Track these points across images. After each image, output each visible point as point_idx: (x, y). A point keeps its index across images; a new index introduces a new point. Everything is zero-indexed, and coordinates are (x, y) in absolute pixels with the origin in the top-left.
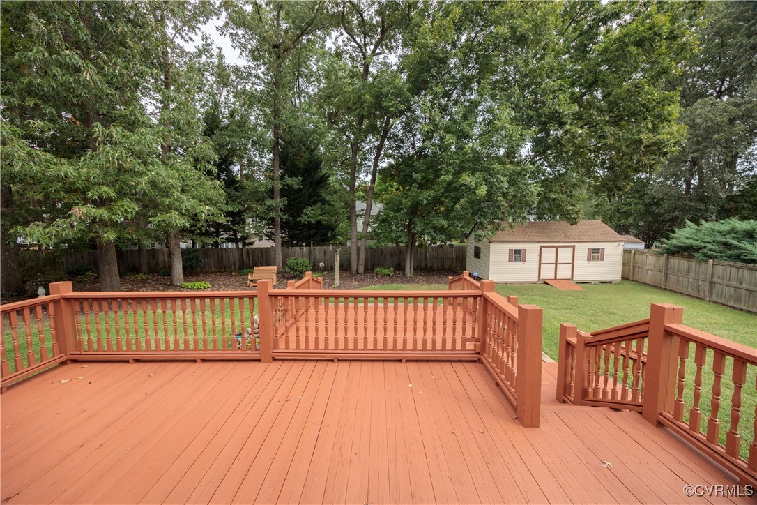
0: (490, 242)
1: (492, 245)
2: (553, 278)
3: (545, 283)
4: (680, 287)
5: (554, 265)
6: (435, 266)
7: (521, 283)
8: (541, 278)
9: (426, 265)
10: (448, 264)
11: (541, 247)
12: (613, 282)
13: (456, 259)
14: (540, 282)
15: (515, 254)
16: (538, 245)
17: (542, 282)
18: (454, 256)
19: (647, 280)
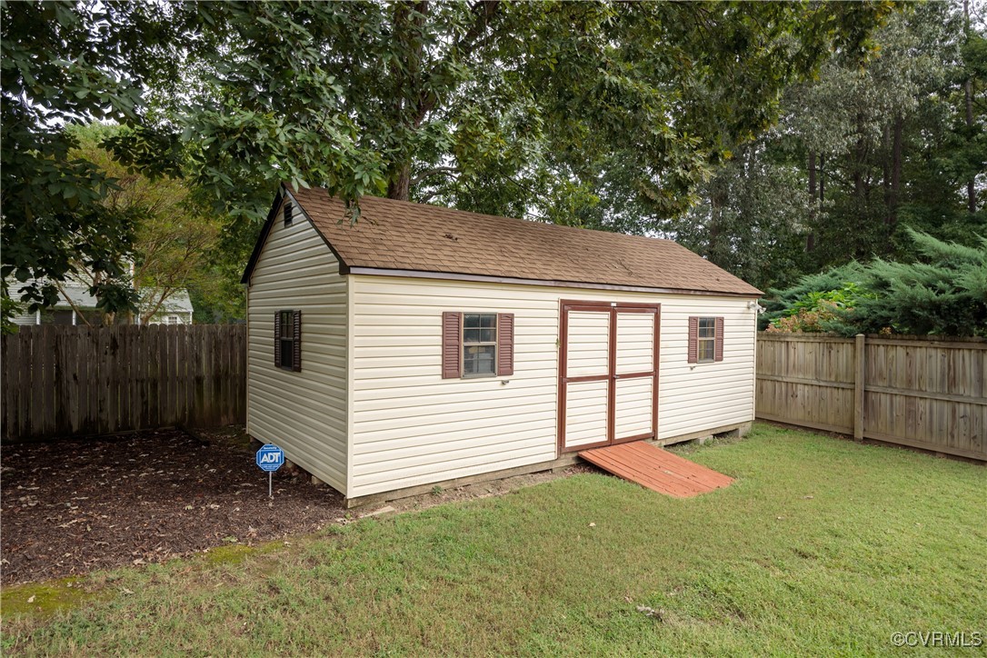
0: (345, 270)
1: (357, 287)
2: (604, 439)
3: (583, 464)
4: (921, 434)
5: (605, 384)
6: (110, 418)
7: (497, 480)
8: (568, 444)
9: (62, 415)
10: (175, 405)
11: (566, 307)
12: (741, 432)
13: (217, 379)
14: (562, 463)
15: (468, 336)
16: (551, 300)
17: (569, 460)
18: (205, 370)
19: (796, 415)
